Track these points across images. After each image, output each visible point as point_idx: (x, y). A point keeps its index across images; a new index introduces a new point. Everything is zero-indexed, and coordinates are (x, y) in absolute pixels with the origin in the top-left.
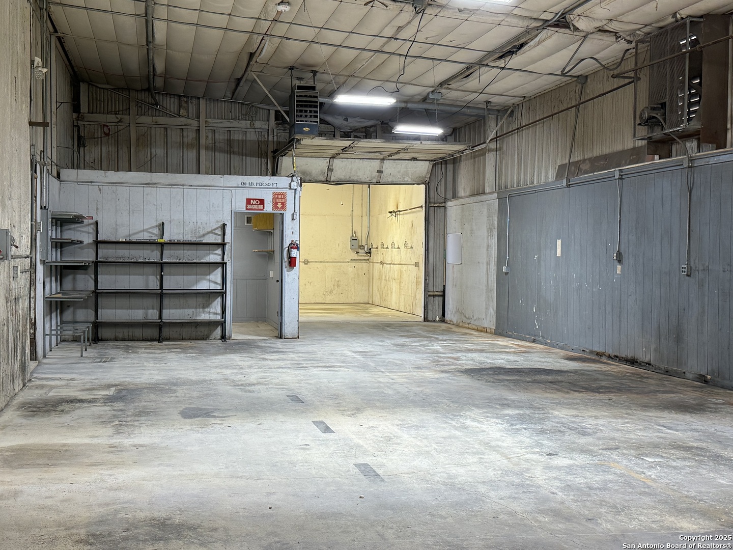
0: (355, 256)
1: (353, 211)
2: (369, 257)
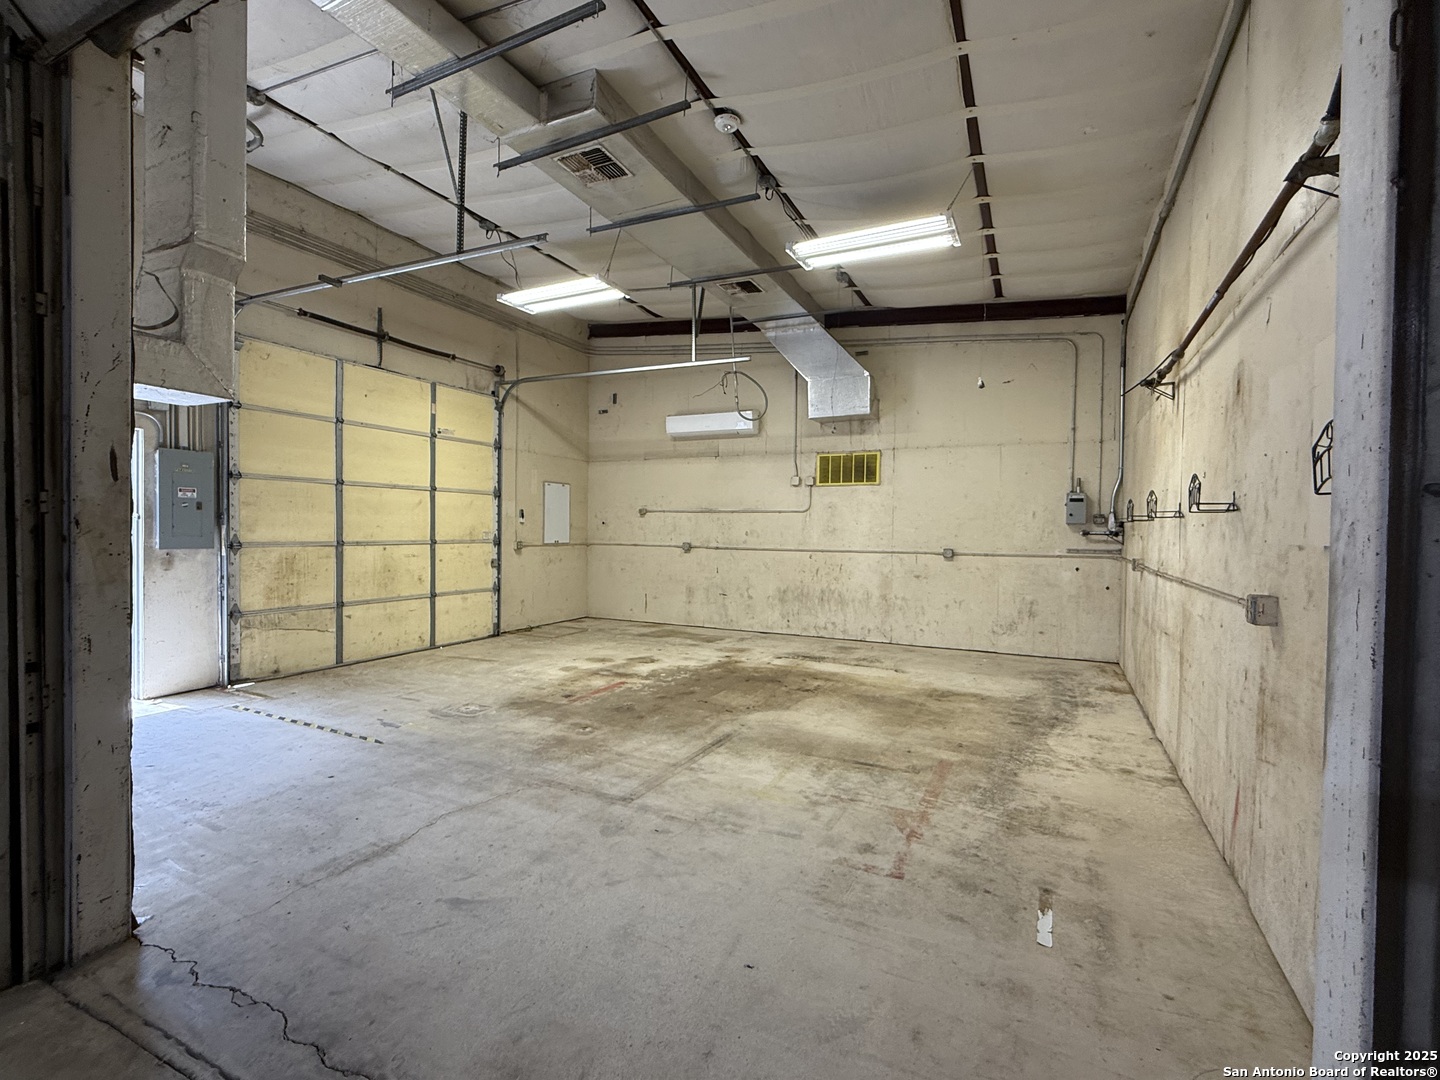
0: (1079, 542)
1: (1074, 429)
2: (1119, 547)
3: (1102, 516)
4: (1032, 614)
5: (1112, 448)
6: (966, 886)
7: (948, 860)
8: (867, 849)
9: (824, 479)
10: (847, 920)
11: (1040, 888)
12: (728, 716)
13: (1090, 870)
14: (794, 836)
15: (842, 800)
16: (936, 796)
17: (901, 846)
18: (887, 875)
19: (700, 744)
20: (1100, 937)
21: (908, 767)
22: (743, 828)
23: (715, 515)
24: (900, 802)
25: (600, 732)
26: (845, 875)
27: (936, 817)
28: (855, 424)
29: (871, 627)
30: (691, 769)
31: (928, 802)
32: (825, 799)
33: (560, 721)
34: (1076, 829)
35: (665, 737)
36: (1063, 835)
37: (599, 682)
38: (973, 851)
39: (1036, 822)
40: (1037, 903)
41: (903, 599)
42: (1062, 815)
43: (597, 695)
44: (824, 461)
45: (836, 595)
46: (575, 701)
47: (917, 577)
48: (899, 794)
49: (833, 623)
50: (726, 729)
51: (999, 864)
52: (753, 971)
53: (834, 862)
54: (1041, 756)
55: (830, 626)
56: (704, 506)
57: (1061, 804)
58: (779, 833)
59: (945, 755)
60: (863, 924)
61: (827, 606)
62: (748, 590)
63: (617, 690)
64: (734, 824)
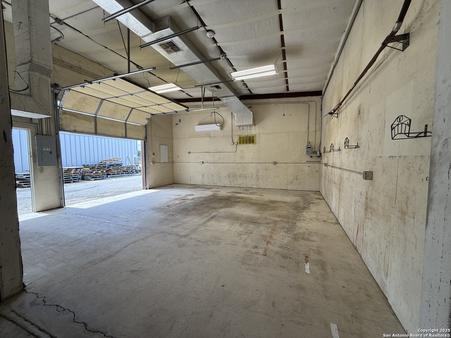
0: (309, 159)
1: (308, 128)
2: (320, 160)
3: (315, 152)
4: (297, 179)
5: (318, 132)
6: (285, 257)
7: (279, 249)
8: (256, 247)
9: (240, 143)
10: (251, 269)
11: (305, 256)
12: (215, 210)
13: (318, 250)
14: (234, 245)
15: (248, 233)
16: (274, 231)
17: (265, 246)
18: (262, 255)
19: (207, 219)
20: (323, 270)
21: (266, 223)
22: (220, 243)
23: (209, 154)
24: (264, 233)
25: (178, 216)
26: (250, 256)
27: (275, 237)
28: (249, 127)
29: (254, 184)
30: (204, 226)
31: (272, 232)
32: (243, 233)
33: (165, 214)
34: (313, 238)
35: (197, 217)
36: (310, 240)
37: (177, 202)
38: (286, 246)
39: (302, 237)
40: (304, 260)
41: (262, 176)
42: (309, 235)
43: (177, 206)
44: (240, 138)
45: (244, 175)
46: (170, 207)
47: (266, 170)
48: (264, 230)
49: (243, 183)
50: (214, 214)
51: (293, 250)
52: (224, 287)
53: (247, 252)
54: (302, 218)
55: (242, 184)
56: (207, 151)
57: (308, 231)
58: (230, 244)
59: (276, 219)
60: (256, 270)
61: (241, 178)
62: (219, 174)
63: (183, 204)
64: (217, 242)
